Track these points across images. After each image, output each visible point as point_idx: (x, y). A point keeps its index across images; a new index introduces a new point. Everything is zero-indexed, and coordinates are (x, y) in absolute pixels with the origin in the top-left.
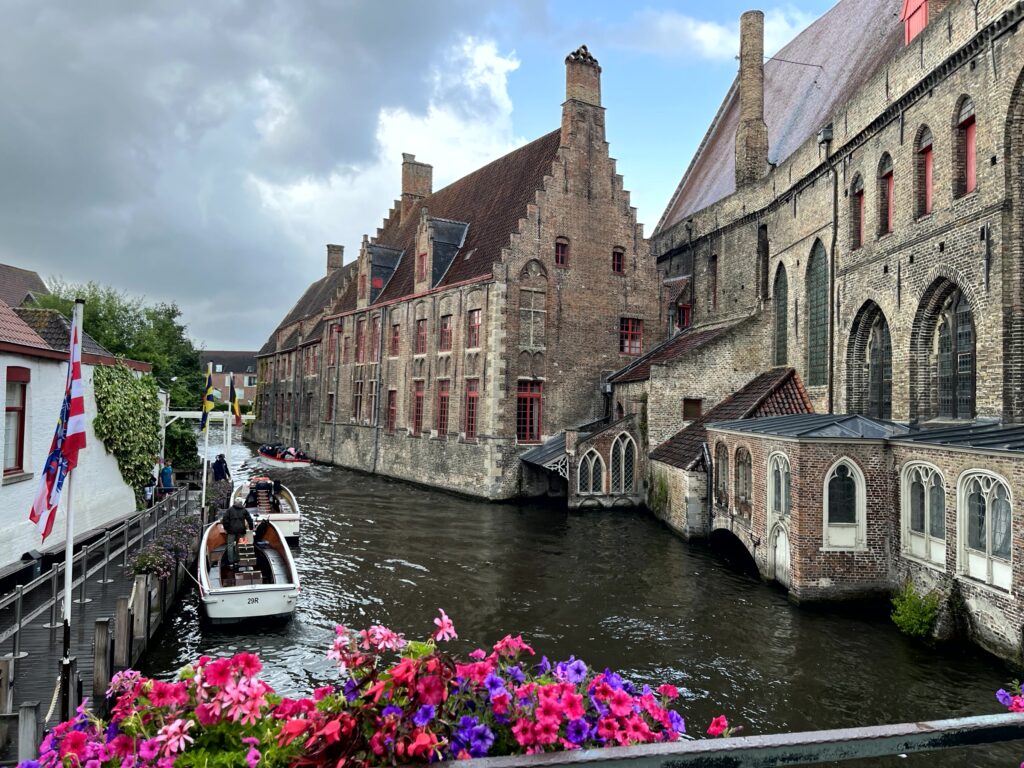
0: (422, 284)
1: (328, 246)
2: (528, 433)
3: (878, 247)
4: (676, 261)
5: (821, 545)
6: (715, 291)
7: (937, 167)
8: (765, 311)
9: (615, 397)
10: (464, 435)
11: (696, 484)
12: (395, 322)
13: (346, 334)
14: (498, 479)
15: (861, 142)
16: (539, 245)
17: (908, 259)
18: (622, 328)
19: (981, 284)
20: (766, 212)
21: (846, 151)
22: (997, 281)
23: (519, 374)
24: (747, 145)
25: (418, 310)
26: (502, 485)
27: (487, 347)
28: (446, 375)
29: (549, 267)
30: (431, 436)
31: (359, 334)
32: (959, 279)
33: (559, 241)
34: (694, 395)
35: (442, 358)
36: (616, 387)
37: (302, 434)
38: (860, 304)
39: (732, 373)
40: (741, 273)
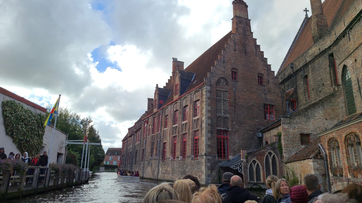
0: (176, 96)
1: (148, 99)
2: (223, 154)
4: (286, 84)
6: (308, 91)
8: (338, 91)
9: (264, 139)
10: (193, 156)
11: (317, 166)
12: (166, 114)
13: (149, 124)
14: (209, 176)
18: (265, 109)
20: (332, 47)
23: (217, 127)
24: (317, 24)
25: (175, 107)
26: (211, 179)
27: (202, 114)
28: (185, 131)
29: (229, 81)
30: (180, 159)
31: (154, 123)
33: (233, 70)
34: (306, 132)
35: (184, 124)
36: (264, 134)
37: (133, 167)
39: (325, 121)
40: (321, 79)
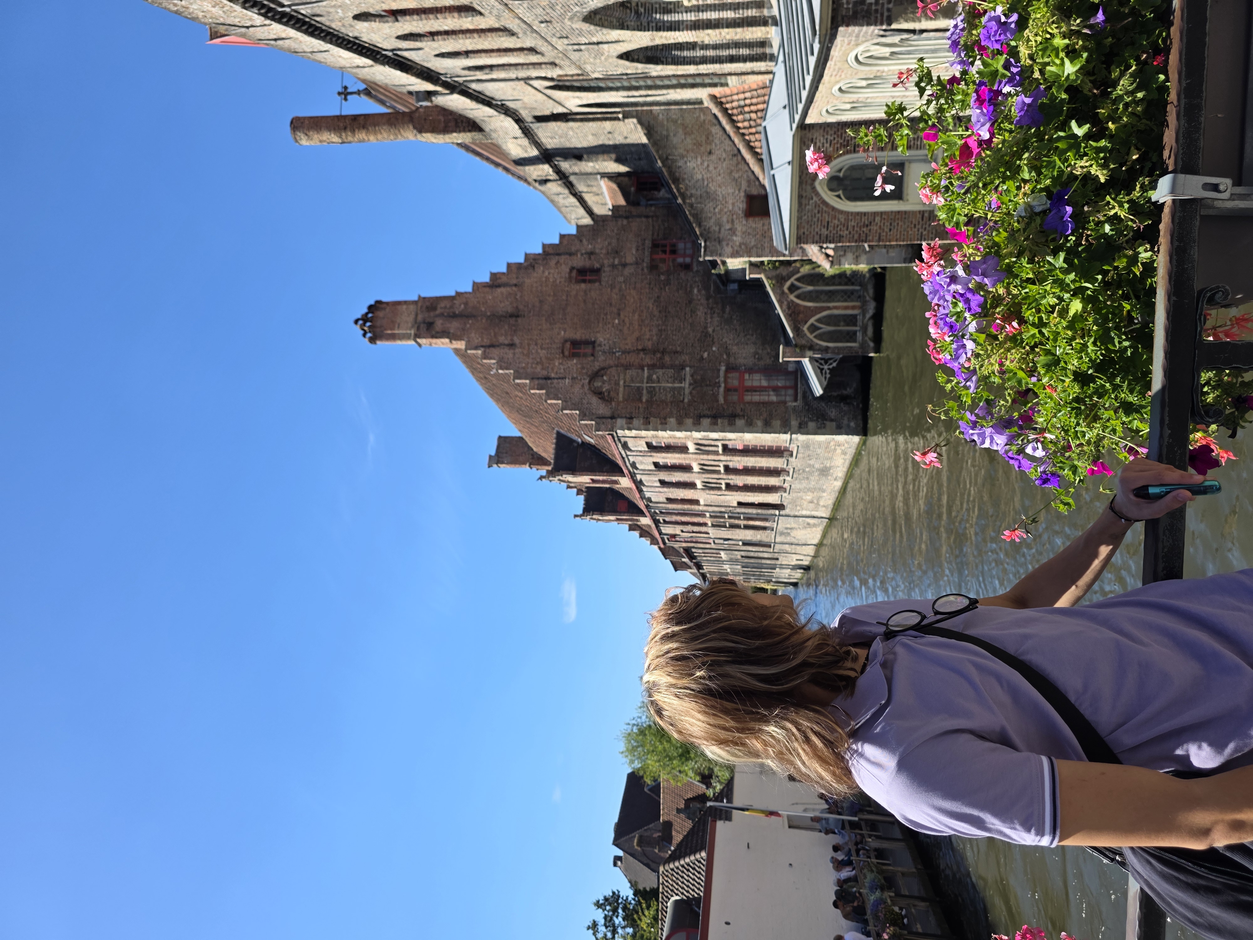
0: (622, 482)
12: (663, 500)
13: (679, 532)
14: (838, 427)
16: (573, 378)
23: (717, 400)
25: (650, 485)
26: (845, 422)
27: (687, 438)
28: (719, 467)
29: (597, 366)
30: (788, 479)
31: (678, 523)
33: (567, 353)
34: (741, 205)
35: (700, 469)
38: (623, 62)
39: (713, 157)
40: (593, 135)
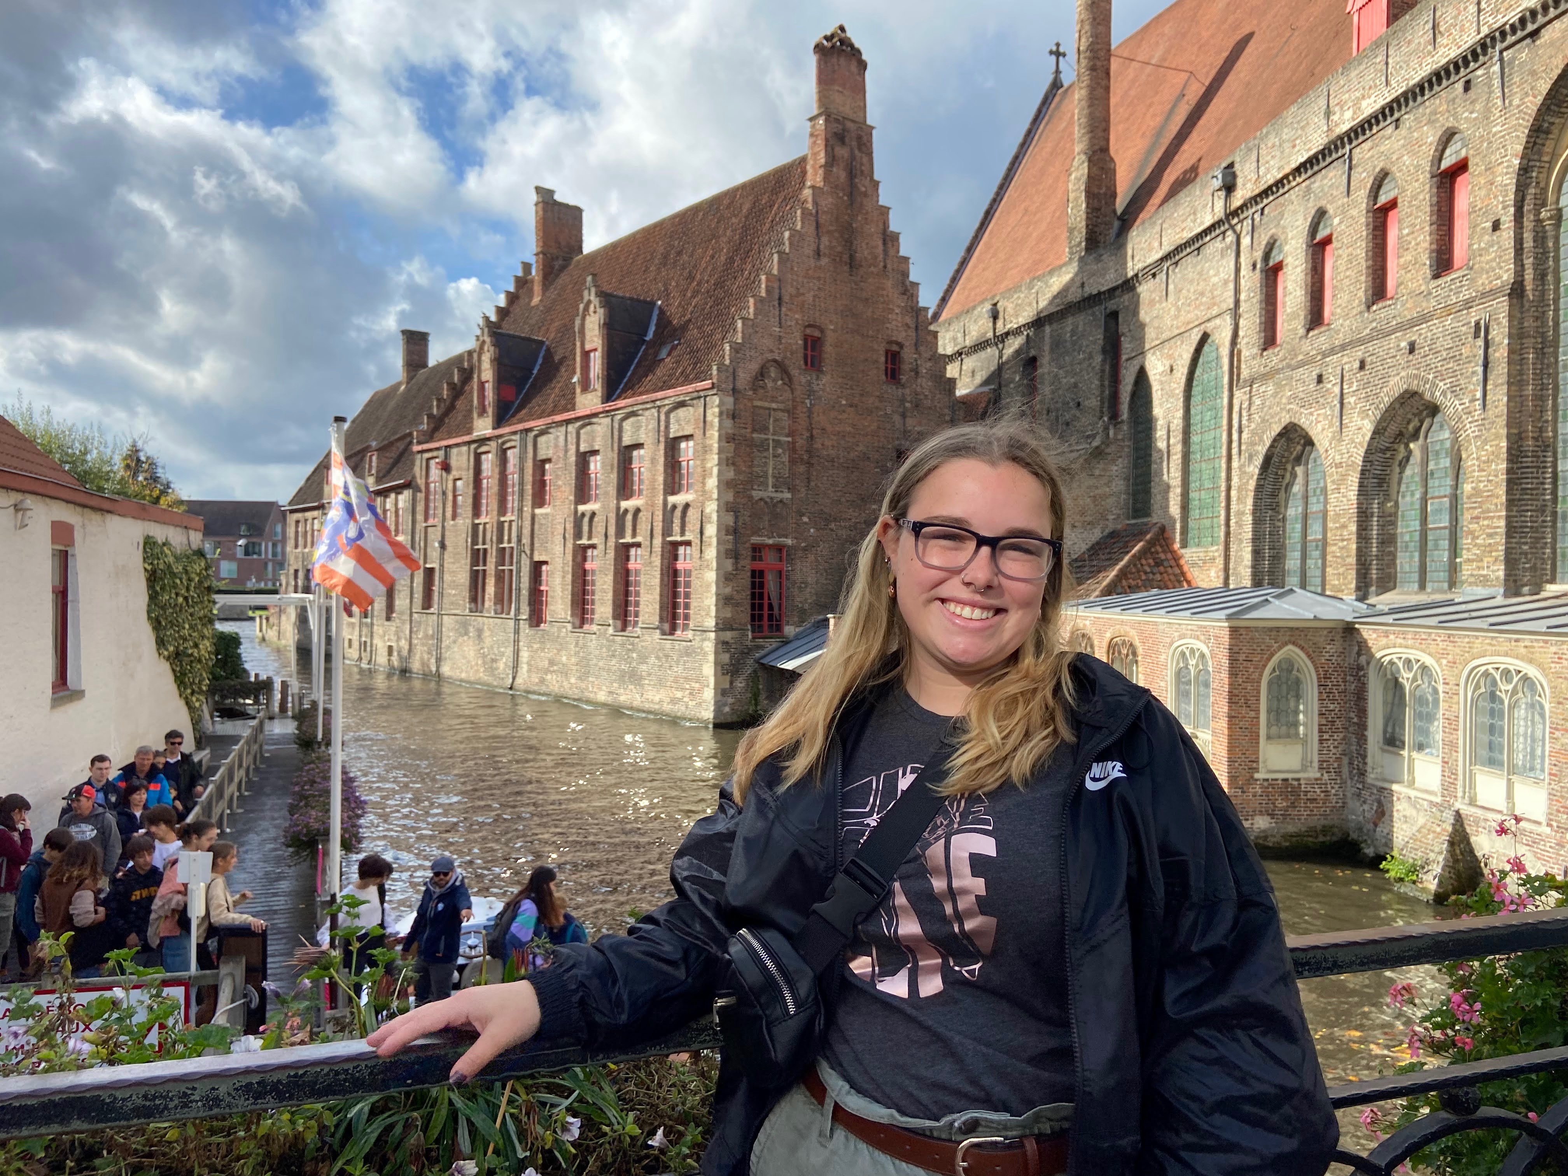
0: (589, 396)
1: (403, 332)
2: (766, 623)
3: (1306, 346)
5: (1257, 770)
7: (1406, 231)
8: (1116, 440)
12: (542, 454)
13: (455, 473)
14: (723, 692)
15: (1281, 191)
16: (780, 338)
17: (1357, 365)
19: (1473, 400)
20: (1118, 293)
21: (1257, 203)
22: (1499, 397)
23: (753, 534)
24: (1087, 188)
25: (584, 437)
26: (730, 701)
27: (704, 492)
28: (635, 535)
29: (795, 372)
30: (611, 630)
31: (478, 473)
32: (1438, 394)
33: (808, 331)
35: (627, 510)
38: (1277, 429)
40: (1076, 384)
